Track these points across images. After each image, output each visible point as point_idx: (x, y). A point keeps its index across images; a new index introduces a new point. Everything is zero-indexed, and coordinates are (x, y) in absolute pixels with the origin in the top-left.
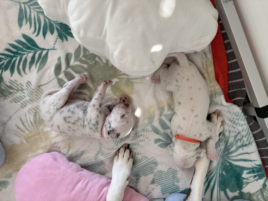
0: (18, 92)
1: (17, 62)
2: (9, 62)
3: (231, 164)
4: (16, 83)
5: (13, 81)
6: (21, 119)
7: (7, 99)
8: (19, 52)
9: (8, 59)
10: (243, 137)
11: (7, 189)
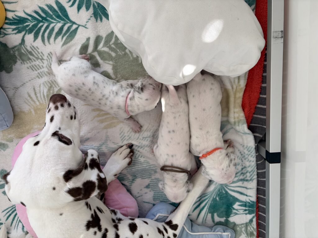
0: (38, 60)
1: (43, 29)
2: (35, 26)
3: (227, 192)
4: (38, 50)
5: (35, 47)
6: (34, 89)
7: (24, 64)
8: (48, 18)
9: (34, 22)
10: (247, 172)
11: (6, 151)
